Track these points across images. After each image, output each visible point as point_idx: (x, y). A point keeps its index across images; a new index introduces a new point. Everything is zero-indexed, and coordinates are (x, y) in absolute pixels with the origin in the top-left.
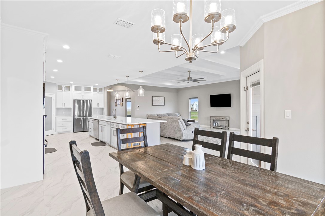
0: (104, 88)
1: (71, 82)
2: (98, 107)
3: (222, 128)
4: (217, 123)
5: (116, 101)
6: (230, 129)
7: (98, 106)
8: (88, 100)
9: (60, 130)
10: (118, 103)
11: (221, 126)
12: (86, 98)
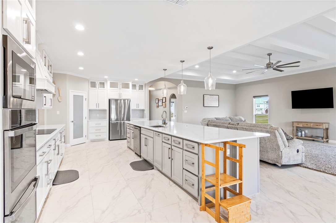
0: (145, 84)
1: (106, 77)
2: (138, 109)
3: (313, 140)
4: (303, 133)
5: (157, 102)
6: (330, 141)
7: (138, 107)
8: (125, 100)
9: (93, 137)
10: (160, 103)
11: (311, 137)
12: (123, 97)
